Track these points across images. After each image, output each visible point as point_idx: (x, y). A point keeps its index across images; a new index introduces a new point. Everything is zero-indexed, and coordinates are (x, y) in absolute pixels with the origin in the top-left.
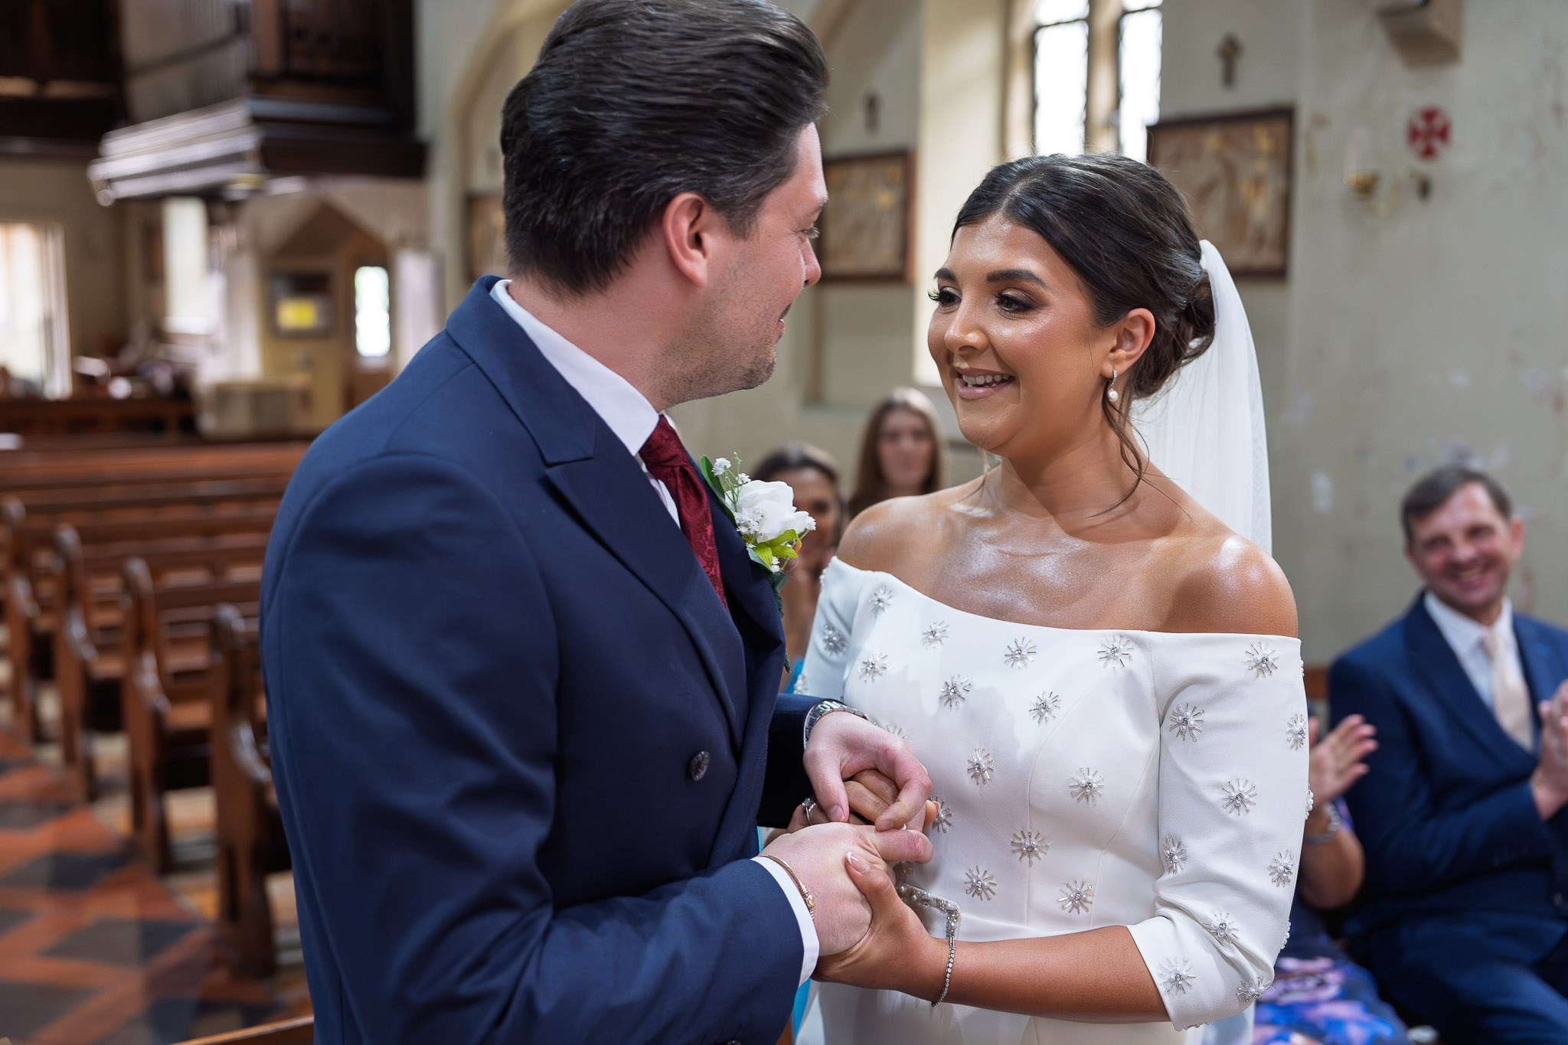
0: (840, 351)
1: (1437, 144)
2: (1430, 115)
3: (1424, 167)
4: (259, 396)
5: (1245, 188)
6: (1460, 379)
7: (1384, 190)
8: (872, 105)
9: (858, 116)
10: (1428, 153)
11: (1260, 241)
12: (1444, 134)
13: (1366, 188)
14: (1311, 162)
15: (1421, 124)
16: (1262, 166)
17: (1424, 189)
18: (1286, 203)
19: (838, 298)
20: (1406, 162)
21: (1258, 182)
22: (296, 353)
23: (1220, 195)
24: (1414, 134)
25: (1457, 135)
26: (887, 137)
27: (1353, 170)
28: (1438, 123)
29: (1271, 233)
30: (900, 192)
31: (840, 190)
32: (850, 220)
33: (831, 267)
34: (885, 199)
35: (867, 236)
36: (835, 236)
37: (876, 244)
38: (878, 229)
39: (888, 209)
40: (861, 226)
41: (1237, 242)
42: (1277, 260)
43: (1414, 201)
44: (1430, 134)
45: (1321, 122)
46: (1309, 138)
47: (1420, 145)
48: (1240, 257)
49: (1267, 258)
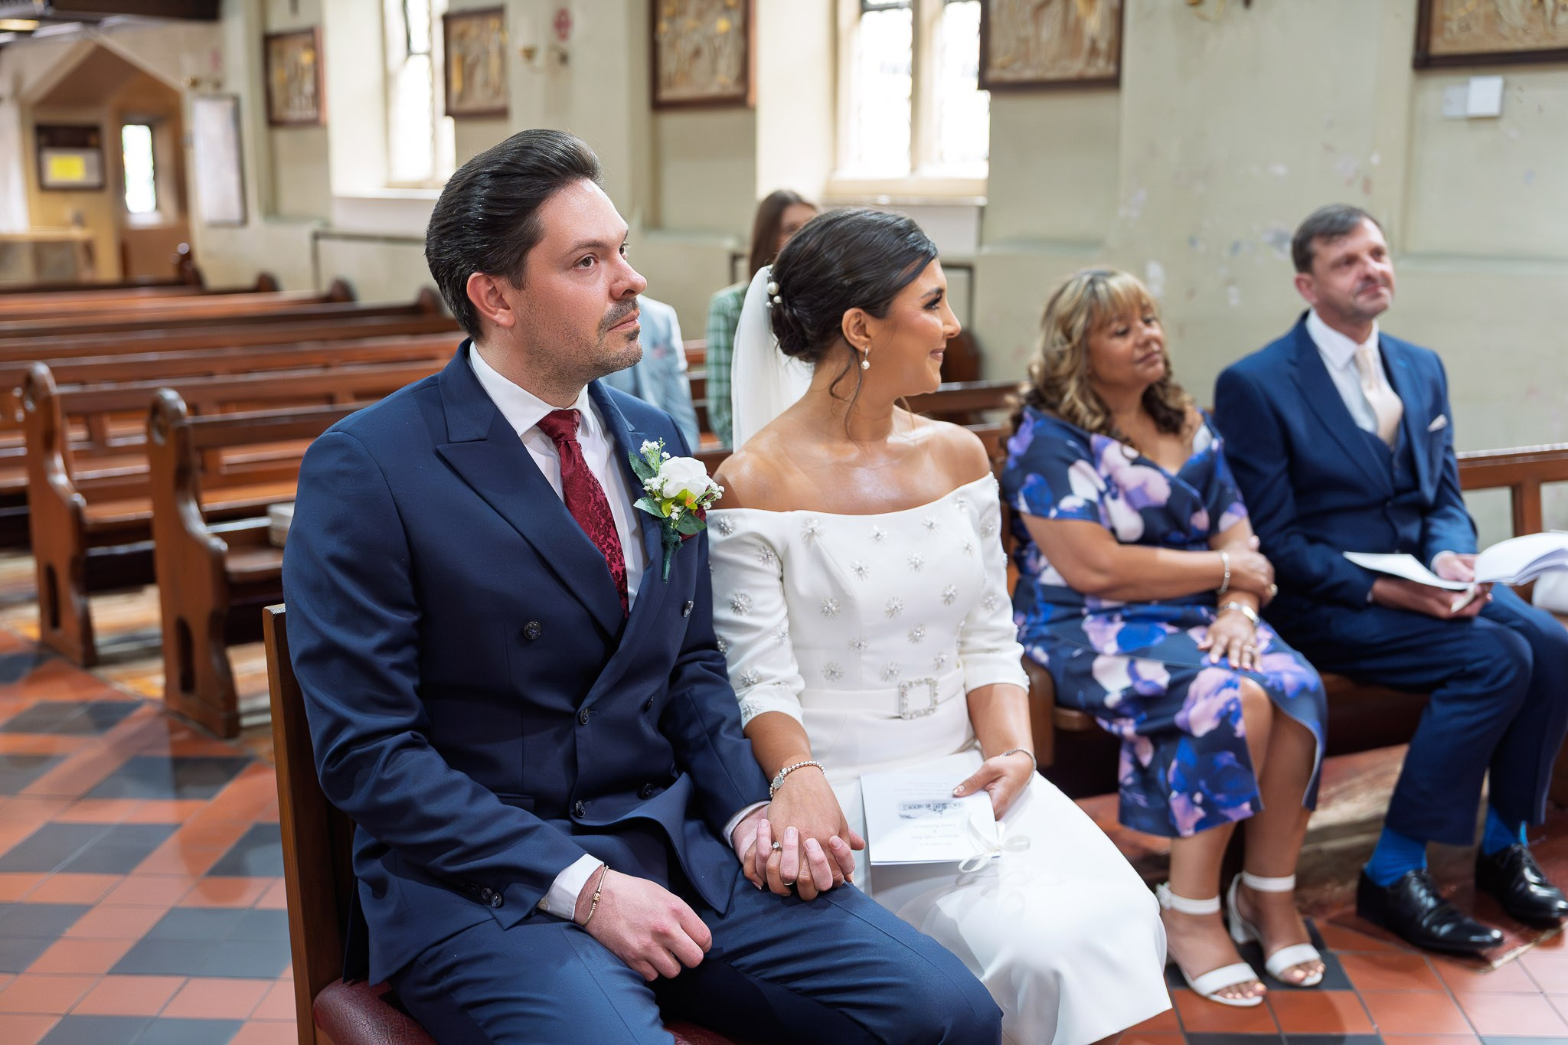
0: (677, 177)
4: (40, 249)
5: (1079, 4)
6: (1280, 170)
11: (1094, 51)
18: (1119, 15)
19: (673, 123)
22: (67, 208)
23: (1055, 9)
29: (1103, 45)
30: (737, 18)
31: (672, 18)
32: (686, 47)
33: (666, 94)
34: (723, 25)
35: (704, 62)
36: (669, 64)
37: (714, 71)
38: (716, 54)
39: (726, 34)
40: (697, 53)
41: (1074, 53)
42: (1111, 69)
43: (1238, 7)
48: (1076, 67)
49: (1101, 67)
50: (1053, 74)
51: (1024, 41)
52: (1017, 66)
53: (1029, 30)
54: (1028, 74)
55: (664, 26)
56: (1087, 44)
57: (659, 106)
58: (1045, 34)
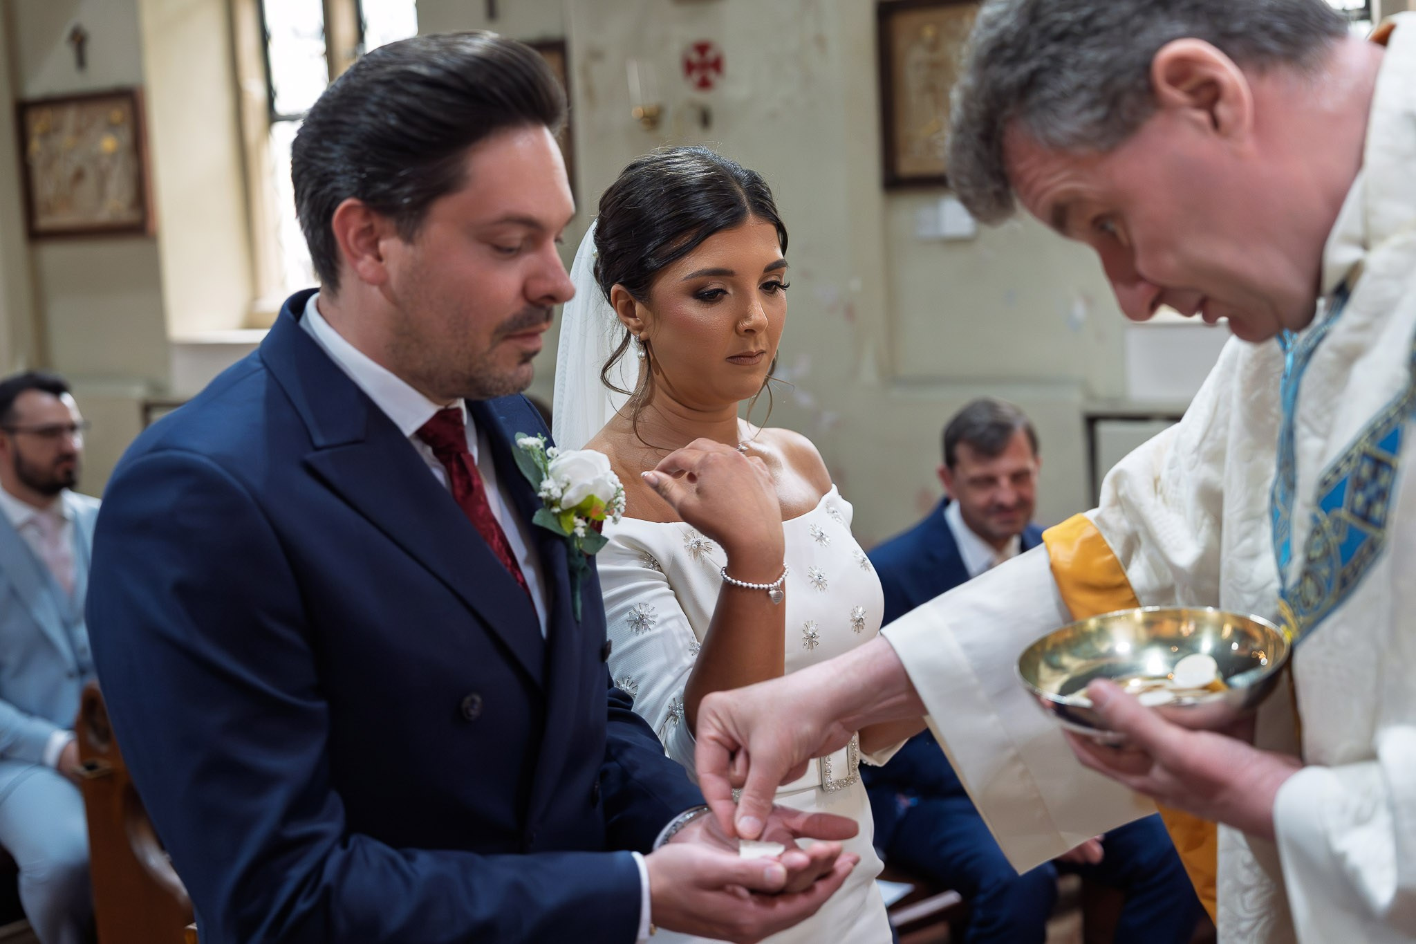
0: (61, 313)
1: (712, 75)
2: (702, 48)
3: (703, 97)
7: (668, 121)
8: (79, 40)
9: (64, 52)
10: (705, 84)
12: (717, 65)
13: (652, 120)
14: (590, 92)
15: (695, 57)
17: (705, 119)
18: (569, 135)
19: (54, 255)
20: (685, 92)
24: (689, 67)
25: (730, 66)
26: (101, 75)
27: (638, 103)
28: (711, 55)
30: (126, 136)
31: (45, 135)
32: (65, 170)
33: (45, 222)
34: (108, 144)
35: (89, 186)
36: (46, 188)
37: (101, 194)
38: (103, 178)
39: (113, 156)
40: (79, 176)
43: (696, 129)
44: (704, 66)
45: (596, 55)
46: (585, 72)
47: (696, 77)
55: (36, 145)
57: (35, 235)
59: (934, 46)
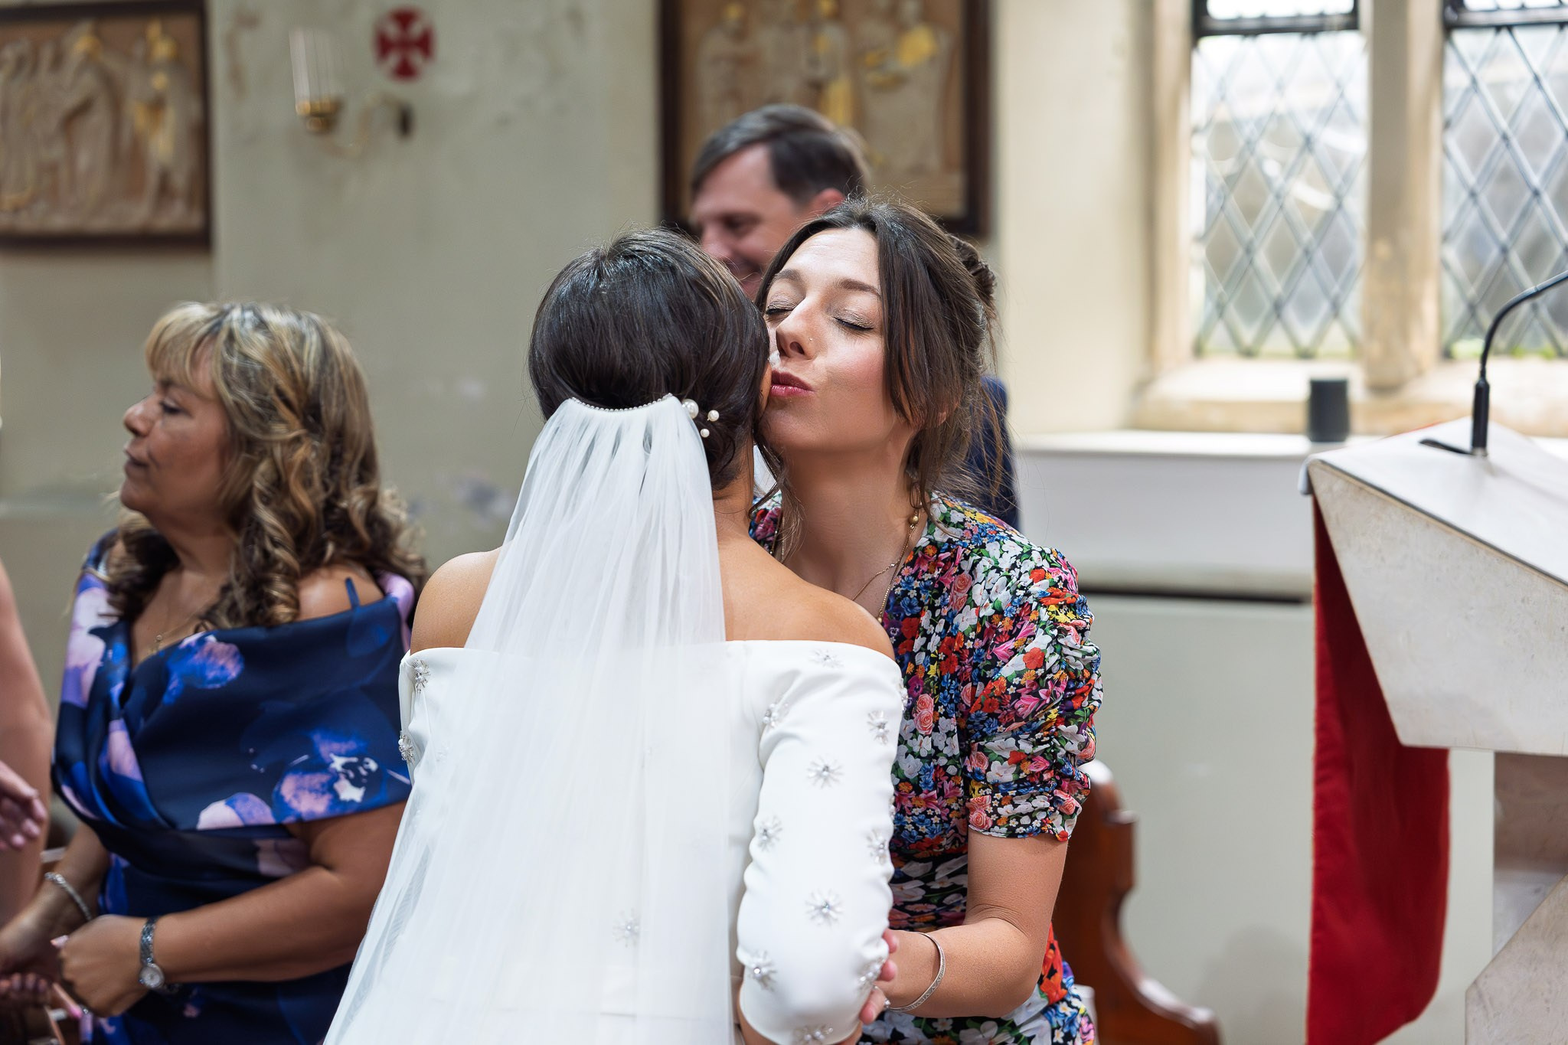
1: (416, 59)
2: (404, 18)
3: (402, 91)
5: (136, 113)
6: (473, 388)
7: (349, 120)
10: (406, 71)
11: (164, 189)
12: (425, 44)
13: (325, 119)
14: (236, 75)
15: (393, 31)
16: (160, 81)
17: (405, 123)
18: (202, 135)
20: (376, 81)
21: (157, 105)
23: (99, 120)
24: (384, 45)
25: (443, 45)
27: (304, 94)
28: (416, 30)
29: (180, 180)
41: (134, 190)
42: (195, 221)
43: (390, 137)
44: (405, 44)
45: (248, 21)
46: (231, 43)
47: (393, 60)
48: (137, 215)
49: (177, 216)
50: (101, 223)
51: (53, 168)
52: (41, 206)
53: (57, 152)
54: (60, 222)
56: (152, 180)
58: (83, 160)
59: (740, 34)
